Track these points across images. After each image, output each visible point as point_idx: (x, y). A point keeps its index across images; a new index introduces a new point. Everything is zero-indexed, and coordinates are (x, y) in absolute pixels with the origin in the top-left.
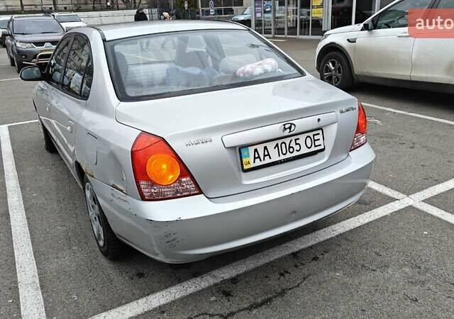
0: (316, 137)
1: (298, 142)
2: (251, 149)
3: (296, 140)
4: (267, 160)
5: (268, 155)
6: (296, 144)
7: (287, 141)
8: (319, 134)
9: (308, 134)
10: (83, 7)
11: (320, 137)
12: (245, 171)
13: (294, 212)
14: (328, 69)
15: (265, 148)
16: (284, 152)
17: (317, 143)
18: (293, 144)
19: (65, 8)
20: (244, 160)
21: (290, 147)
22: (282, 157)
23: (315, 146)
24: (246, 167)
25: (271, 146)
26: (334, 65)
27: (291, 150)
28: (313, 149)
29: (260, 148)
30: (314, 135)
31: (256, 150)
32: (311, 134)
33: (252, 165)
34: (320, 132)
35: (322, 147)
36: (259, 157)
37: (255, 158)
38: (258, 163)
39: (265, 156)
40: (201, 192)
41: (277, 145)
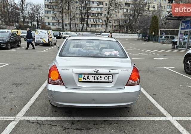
0: (109, 77)
1: (101, 77)
2: (83, 76)
3: (101, 76)
4: (88, 80)
5: (89, 79)
6: (101, 78)
7: (97, 76)
8: (111, 76)
9: (106, 75)
10: (116, 32)
11: (111, 77)
12: (79, 82)
13: (94, 100)
14: (187, 64)
15: (88, 76)
16: (95, 79)
17: (109, 79)
18: (99, 77)
19: (110, 32)
20: (80, 78)
21: (98, 78)
22: (94, 81)
23: (108, 80)
24: (80, 81)
25: (90, 76)
26: (190, 62)
27: (98, 79)
28: (107, 81)
29: (86, 76)
30: (108, 76)
31: (84, 76)
32: (107, 76)
33: (82, 80)
34: (112, 76)
35: (111, 81)
36: (85, 79)
37: (84, 79)
38: (84, 80)
39: (87, 79)
40: (64, 85)
41: (93, 76)
